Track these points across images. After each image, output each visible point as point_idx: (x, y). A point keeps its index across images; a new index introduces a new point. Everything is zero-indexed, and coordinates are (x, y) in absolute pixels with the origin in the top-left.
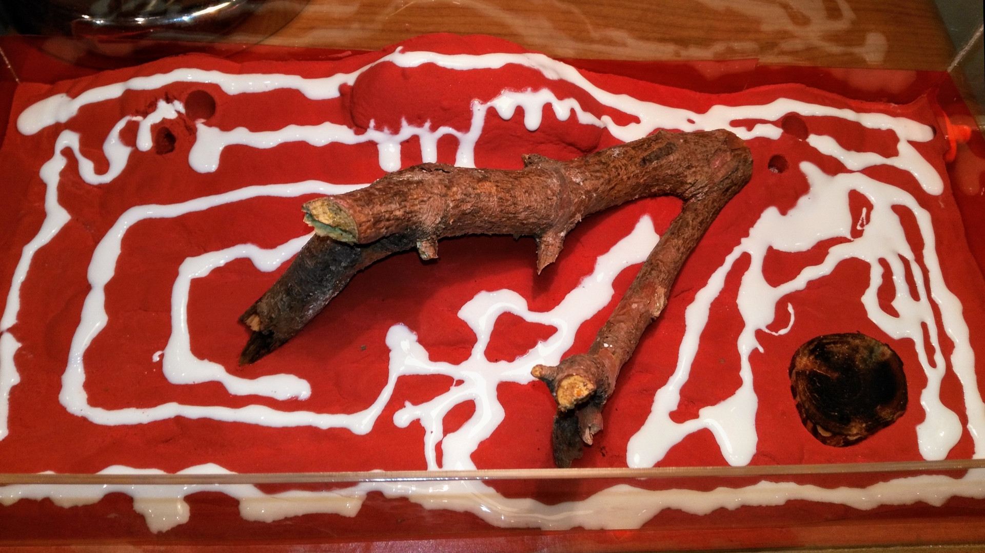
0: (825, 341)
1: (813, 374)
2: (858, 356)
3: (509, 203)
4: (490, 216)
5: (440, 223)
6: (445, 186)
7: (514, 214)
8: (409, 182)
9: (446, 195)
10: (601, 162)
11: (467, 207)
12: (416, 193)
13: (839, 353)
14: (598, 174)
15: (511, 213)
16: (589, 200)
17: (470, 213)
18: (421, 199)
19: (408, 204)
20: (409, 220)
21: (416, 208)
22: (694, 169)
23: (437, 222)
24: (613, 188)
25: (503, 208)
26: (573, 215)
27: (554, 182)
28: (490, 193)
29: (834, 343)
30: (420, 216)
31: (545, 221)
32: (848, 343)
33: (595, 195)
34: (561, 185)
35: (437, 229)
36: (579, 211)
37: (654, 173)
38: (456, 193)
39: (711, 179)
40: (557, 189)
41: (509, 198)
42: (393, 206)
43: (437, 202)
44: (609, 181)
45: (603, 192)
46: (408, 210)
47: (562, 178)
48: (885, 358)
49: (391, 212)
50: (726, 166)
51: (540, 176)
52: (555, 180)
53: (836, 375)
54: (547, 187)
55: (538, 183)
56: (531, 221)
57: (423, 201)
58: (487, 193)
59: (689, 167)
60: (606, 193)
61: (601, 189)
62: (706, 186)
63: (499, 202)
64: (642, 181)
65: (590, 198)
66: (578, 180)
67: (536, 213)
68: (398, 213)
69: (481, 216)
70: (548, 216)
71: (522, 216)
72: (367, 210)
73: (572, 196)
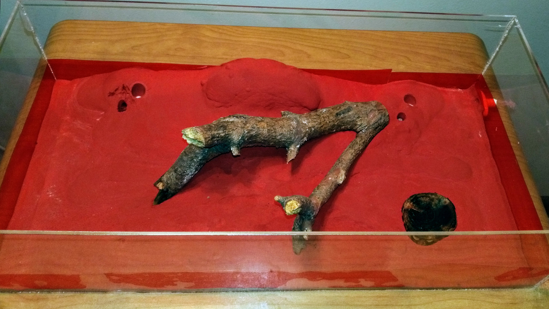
0: (418, 196)
1: (412, 210)
3: (272, 132)
4: (264, 137)
5: (241, 139)
6: (244, 124)
7: (275, 136)
8: (228, 122)
9: (243, 128)
10: (317, 115)
11: (253, 133)
12: (231, 127)
13: (425, 201)
14: (315, 120)
15: (274, 136)
16: (310, 131)
17: (255, 136)
18: (233, 129)
19: (227, 131)
20: (227, 138)
21: (230, 133)
22: (360, 118)
23: (240, 139)
24: (322, 126)
25: (270, 134)
26: (303, 138)
27: (294, 123)
28: (264, 127)
29: (423, 197)
30: (232, 136)
31: (289, 140)
32: (429, 197)
33: (313, 129)
34: (297, 124)
35: (239, 142)
36: (306, 136)
37: (342, 120)
38: (248, 127)
39: (368, 122)
40: (295, 126)
41: (272, 129)
42: (220, 132)
43: (240, 130)
44: (320, 123)
45: (317, 128)
46: (227, 133)
47: (298, 122)
48: (446, 204)
49: (219, 134)
50: (375, 117)
51: (287, 120)
52: (294, 122)
53: (422, 211)
54: (291, 125)
55: (286, 124)
56: (283, 140)
57: (233, 130)
58: (263, 127)
59: (358, 118)
60: (319, 129)
61: (316, 126)
62: (366, 126)
63: (268, 131)
64: (336, 123)
65: (311, 131)
66: (305, 123)
67: (285, 136)
68: (222, 135)
69: (260, 137)
70: (291, 138)
71: (279, 137)
72: (209, 133)
73: (302, 130)
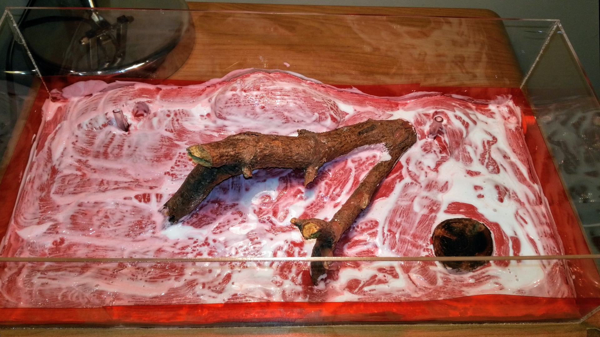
0: (450, 222)
1: (443, 237)
2: (467, 229)
3: (288, 151)
4: (279, 157)
6: (256, 142)
7: (291, 157)
8: (238, 140)
9: (256, 146)
10: (337, 133)
11: (267, 152)
12: (241, 144)
13: (457, 227)
14: (335, 139)
16: (329, 151)
17: (268, 155)
18: (243, 147)
19: (237, 149)
20: (237, 157)
21: (241, 151)
23: (251, 158)
24: (343, 146)
25: (285, 153)
26: (322, 159)
28: (278, 146)
29: (455, 222)
30: (243, 155)
31: (307, 161)
33: (333, 149)
35: (251, 162)
36: (325, 157)
37: (364, 139)
38: (261, 145)
39: (394, 142)
40: (313, 145)
42: (229, 150)
43: (252, 149)
44: (341, 143)
45: (338, 148)
46: (237, 152)
47: (316, 141)
48: (481, 230)
50: (402, 136)
51: (305, 139)
52: (312, 141)
53: (455, 238)
54: (308, 144)
55: (303, 143)
56: (300, 160)
59: (383, 137)
63: (283, 150)
64: (358, 143)
66: (324, 142)
67: (302, 157)
68: (232, 153)
72: (216, 151)
73: (321, 149)
